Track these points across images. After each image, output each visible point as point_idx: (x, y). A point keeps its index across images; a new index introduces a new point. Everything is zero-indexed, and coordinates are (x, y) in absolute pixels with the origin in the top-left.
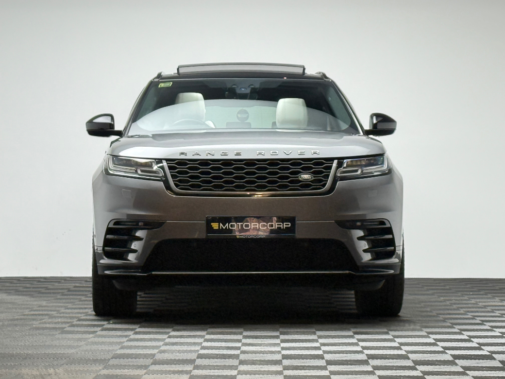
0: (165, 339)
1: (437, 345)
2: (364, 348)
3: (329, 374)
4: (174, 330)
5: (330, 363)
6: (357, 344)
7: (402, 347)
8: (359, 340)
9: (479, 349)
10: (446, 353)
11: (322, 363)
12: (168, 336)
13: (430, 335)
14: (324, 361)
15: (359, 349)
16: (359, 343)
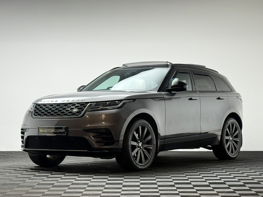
0: (93, 177)
1: (203, 179)
2: (174, 180)
3: (158, 191)
4: (95, 176)
5: (159, 186)
6: (171, 178)
7: (189, 179)
8: (172, 177)
9: (220, 180)
10: (207, 182)
11: (156, 186)
12: (92, 178)
13: (201, 175)
14: (157, 185)
15: (171, 180)
16: (172, 178)
